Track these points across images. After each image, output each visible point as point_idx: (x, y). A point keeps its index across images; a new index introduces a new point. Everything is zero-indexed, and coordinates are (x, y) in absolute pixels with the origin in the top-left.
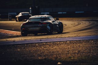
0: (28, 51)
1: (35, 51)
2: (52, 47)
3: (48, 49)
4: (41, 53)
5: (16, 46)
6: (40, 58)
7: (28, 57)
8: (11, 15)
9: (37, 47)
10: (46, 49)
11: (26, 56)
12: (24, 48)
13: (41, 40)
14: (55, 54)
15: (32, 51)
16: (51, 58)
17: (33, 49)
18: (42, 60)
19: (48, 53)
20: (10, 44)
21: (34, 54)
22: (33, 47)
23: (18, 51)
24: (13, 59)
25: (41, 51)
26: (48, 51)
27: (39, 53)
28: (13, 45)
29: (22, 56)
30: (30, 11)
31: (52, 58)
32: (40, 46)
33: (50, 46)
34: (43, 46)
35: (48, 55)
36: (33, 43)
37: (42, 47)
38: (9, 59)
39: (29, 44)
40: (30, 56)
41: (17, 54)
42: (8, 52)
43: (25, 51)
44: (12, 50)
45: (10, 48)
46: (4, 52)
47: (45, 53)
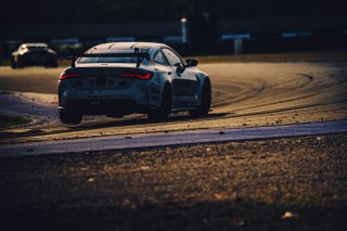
0: (178, 171)
1: (201, 171)
2: (262, 158)
3: (249, 163)
4: (223, 180)
5: (134, 153)
6: (218, 196)
7: (176, 195)
9: (208, 156)
10: (242, 164)
11: (170, 188)
12: (164, 162)
13: (221, 133)
14: (272, 183)
15: (192, 170)
16: (260, 198)
17: (197, 166)
18: (227, 202)
19: (247, 177)
20: (114, 147)
21: (199, 184)
22: (195, 158)
23: (142, 172)
24: (127, 201)
25: (222, 172)
26: (247, 173)
27: (216, 179)
28: (125, 151)
30: (184, 30)
31: (262, 196)
32: (219, 154)
33: (255, 153)
34: (228, 154)
35: (247, 186)
36: (196, 144)
37: (227, 157)
38: (111, 200)
39: (181, 148)
40: (186, 191)
41: (140, 180)
42: (107, 174)
43: (167, 172)
44: (120, 168)
45: (116, 162)
46: (92, 176)
47: (237, 179)
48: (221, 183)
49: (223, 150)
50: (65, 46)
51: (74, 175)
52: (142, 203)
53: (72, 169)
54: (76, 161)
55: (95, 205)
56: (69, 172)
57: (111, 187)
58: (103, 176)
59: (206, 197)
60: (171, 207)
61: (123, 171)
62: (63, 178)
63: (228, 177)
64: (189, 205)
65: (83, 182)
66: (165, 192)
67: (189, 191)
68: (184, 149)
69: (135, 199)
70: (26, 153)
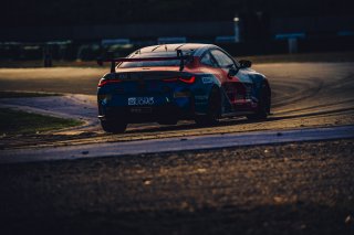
0: (236, 174)
1: (259, 174)
2: (323, 160)
3: (309, 165)
4: (282, 182)
5: (190, 156)
6: (278, 199)
7: (235, 197)
9: (265, 158)
10: (301, 167)
11: (228, 191)
14: (333, 186)
15: (250, 172)
16: (321, 201)
17: (255, 168)
18: (288, 206)
19: (308, 180)
20: (169, 149)
21: (258, 186)
22: (253, 160)
23: (199, 174)
24: (185, 204)
25: (281, 174)
26: (307, 175)
27: (275, 181)
28: (181, 153)
29: (214, 191)
30: (237, 29)
31: (324, 198)
32: (278, 156)
33: (314, 155)
34: (287, 156)
35: (307, 189)
36: (253, 146)
37: (286, 159)
38: (169, 204)
39: (239, 150)
40: (244, 194)
41: (197, 184)
42: (164, 177)
43: (224, 174)
44: (176, 171)
45: (171, 164)
46: (149, 179)
47: (297, 182)
48: (280, 185)
49: (282, 152)
50: (116, 46)
51: (130, 178)
52: (200, 206)
53: (128, 172)
54: (131, 164)
55: (152, 209)
56: (125, 175)
57: (168, 190)
58: (159, 179)
59: (265, 200)
60: (230, 210)
61: (180, 173)
62: (120, 181)
63: (288, 179)
64: (249, 208)
65: (139, 185)
66: (223, 195)
67: (248, 194)
68: (241, 151)
69: (193, 202)
70: (81, 156)
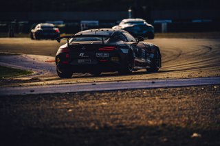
0: (125, 106)
1: (140, 106)
2: (180, 98)
3: (171, 102)
4: (154, 112)
5: (97, 94)
6: (151, 123)
7: (124, 121)
8: (86, 26)
9: (144, 97)
10: (166, 103)
11: (120, 116)
12: (116, 100)
14: (185, 115)
15: (134, 105)
16: (177, 124)
17: (137, 103)
18: (156, 126)
19: (169, 111)
20: (84, 90)
21: (139, 114)
22: (136, 98)
23: (102, 106)
24: (93, 124)
25: (153, 107)
26: (169, 108)
27: (149, 111)
28: (92, 93)
29: (112, 117)
31: (179, 123)
32: (152, 96)
33: (174, 95)
34: (158, 96)
35: (169, 116)
36: (137, 89)
37: (157, 98)
38: (83, 124)
39: (128, 92)
40: (130, 119)
41: (101, 112)
42: (81, 107)
43: (118, 106)
44: (88, 104)
45: (86, 99)
46: (71, 108)
47: (163, 112)
48: (152, 114)
49: (154, 93)
51: (59, 107)
52: (102, 126)
53: (58, 103)
54: (61, 99)
55: (73, 127)
56: (56, 105)
57: (83, 115)
58: (78, 108)
59: (143, 123)
60: (120, 128)
61: (90, 105)
62: (53, 109)
63: (157, 110)
64: (132, 128)
65: (65, 112)
66: (117, 119)
67: (132, 119)
68: (129, 92)
69: (98, 123)
70: (30, 93)
